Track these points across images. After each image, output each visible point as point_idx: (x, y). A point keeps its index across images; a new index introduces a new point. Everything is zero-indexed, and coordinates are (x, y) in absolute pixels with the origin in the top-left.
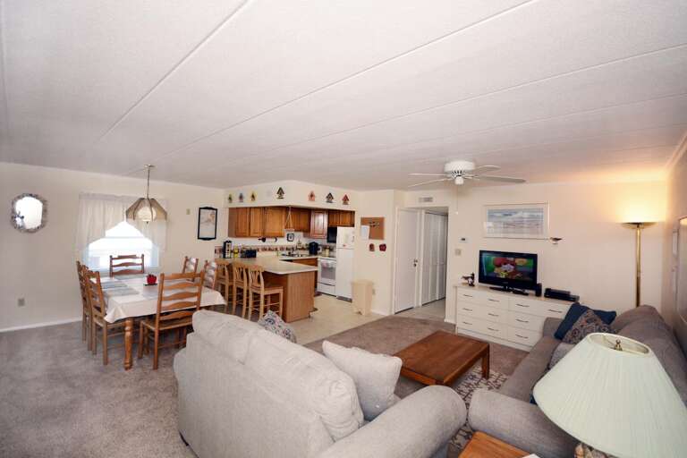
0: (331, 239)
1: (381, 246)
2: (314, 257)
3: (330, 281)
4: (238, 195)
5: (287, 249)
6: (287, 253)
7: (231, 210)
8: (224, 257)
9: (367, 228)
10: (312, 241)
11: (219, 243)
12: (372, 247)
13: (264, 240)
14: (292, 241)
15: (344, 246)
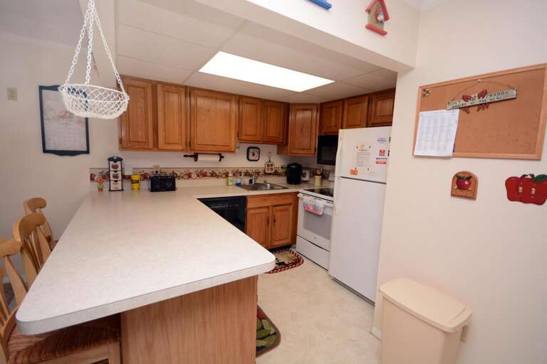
0: (325, 158)
2: (292, 189)
3: (320, 240)
5: (247, 174)
6: (246, 181)
8: (110, 189)
11: (96, 161)
12: (464, 185)
13: (195, 157)
14: (257, 161)
15: (354, 172)
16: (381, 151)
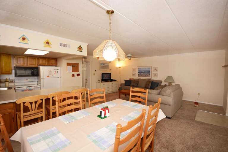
1: (77, 75)
12: (73, 75)
15: (48, 77)
16: (55, 72)
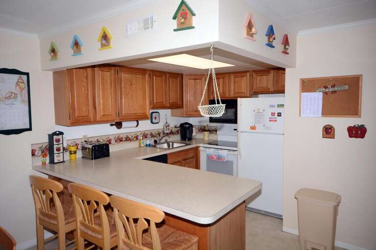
1: (350, 130)
4: (71, 42)
5: (152, 136)
7: (58, 74)
8: (52, 161)
9: (317, 97)
10: (184, 120)
11: (39, 136)
12: (328, 131)
13: (119, 125)
14: (157, 123)
15: (253, 128)
16: (272, 113)
